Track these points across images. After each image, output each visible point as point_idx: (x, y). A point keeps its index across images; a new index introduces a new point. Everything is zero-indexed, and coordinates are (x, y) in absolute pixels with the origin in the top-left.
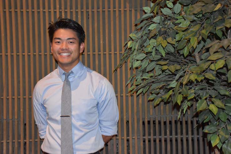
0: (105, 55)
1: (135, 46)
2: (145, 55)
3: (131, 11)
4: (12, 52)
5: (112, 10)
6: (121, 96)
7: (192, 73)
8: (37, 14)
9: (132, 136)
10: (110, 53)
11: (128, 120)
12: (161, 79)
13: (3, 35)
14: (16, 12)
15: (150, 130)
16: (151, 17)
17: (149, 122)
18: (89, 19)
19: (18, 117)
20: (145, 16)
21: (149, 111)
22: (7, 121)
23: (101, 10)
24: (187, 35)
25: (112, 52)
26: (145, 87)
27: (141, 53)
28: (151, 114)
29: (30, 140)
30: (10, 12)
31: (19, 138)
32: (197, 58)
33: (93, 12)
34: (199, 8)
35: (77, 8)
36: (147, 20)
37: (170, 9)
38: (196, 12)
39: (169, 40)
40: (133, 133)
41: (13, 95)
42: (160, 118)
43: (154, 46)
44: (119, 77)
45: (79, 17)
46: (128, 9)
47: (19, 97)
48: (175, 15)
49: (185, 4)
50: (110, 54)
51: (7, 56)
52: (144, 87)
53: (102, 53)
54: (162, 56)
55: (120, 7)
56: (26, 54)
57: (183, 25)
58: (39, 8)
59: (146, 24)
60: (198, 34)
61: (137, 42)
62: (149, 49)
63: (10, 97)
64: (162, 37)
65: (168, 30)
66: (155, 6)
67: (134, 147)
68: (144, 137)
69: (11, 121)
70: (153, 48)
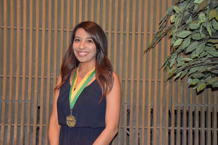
0: (130, 34)
2: (189, 33)
4: (28, 25)
6: (146, 81)
9: (157, 126)
10: (137, 32)
13: (19, 6)
19: (31, 99)
22: (19, 103)
25: (139, 32)
28: (179, 103)
29: (44, 125)
31: (31, 122)
41: (27, 74)
42: (189, 107)
44: (145, 60)
47: (33, 76)
50: (136, 34)
51: (22, 30)
53: (127, 32)
56: (43, 29)
63: (24, 76)
67: (158, 138)
68: (170, 128)
69: (23, 102)
70: (201, 23)
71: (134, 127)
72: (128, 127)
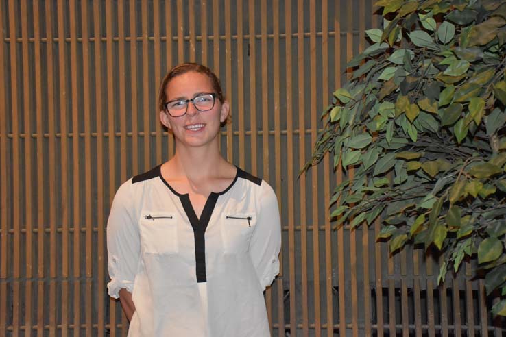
0: (283, 136)
1: (348, 117)
2: (370, 138)
3: (345, 35)
4: (82, 129)
5: (300, 34)
6: (320, 230)
7: (473, 177)
8: (135, 48)
9: (346, 323)
10: (296, 131)
11: (336, 286)
12: (408, 192)
13: (64, 93)
14: (92, 43)
15: (388, 310)
16: (384, 51)
17: (385, 292)
18: (249, 55)
19: (92, 273)
20: (371, 50)
21: (384, 266)
22: (68, 282)
23: (275, 35)
24: (463, 94)
25: (301, 130)
26: (370, 209)
27: (361, 133)
28: (390, 272)
29: (119, 326)
30: (80, 44)
31: (94, 319)
32: (495, 145)
33: (258, 40)
34: (492, 31)
35: (222, 32)
36: (376, 57)
37: (430, 32)
38: (483, 42)
39: (425, 103)
40: (348, 315)
41: (83, 224)
42: (412, 282)
43: (390, 118)
44: (315, 187)
45: (226, 51)
46: (337, 32)
47: (95, 229)
48: (441, 46)
49: (461, 23)
50: (296, 135)
51: (71, 138)
52: (368, 210)
53: (277, 132)
54: (410, 140)
55: (319, 29)
56: (111, 133)
57: (453, 70)
58: (139, 33)
59: (373, 67)
60: (487, 91)
61: (352, 107)
62: (378, 125)
63: (76, 229)
64: (407, 96)
65: (424, 80)
66: (391, 27)
68: (375, 326)
69: (78, 281)
70: (388, 122)
71: (300, 325)
72: (288, 326)
